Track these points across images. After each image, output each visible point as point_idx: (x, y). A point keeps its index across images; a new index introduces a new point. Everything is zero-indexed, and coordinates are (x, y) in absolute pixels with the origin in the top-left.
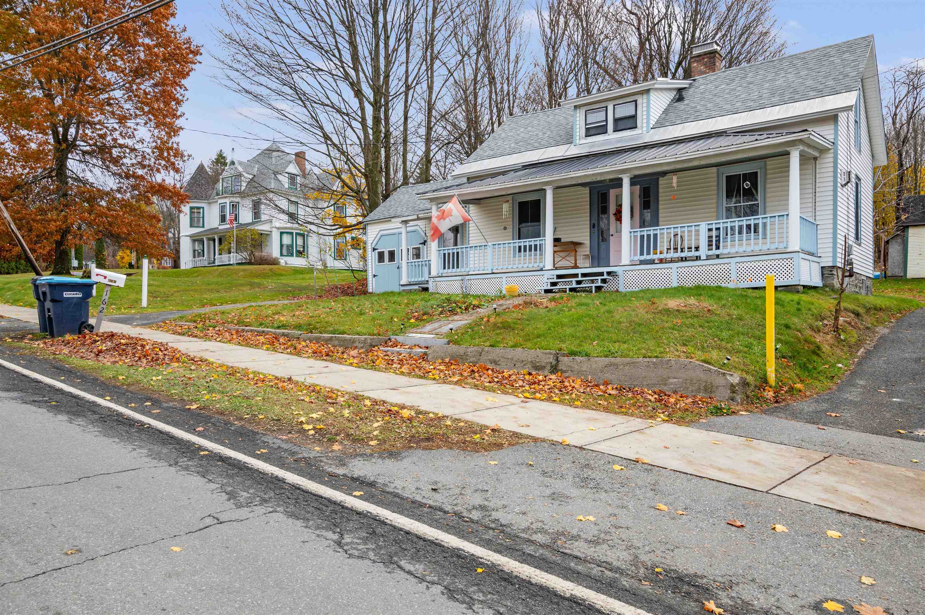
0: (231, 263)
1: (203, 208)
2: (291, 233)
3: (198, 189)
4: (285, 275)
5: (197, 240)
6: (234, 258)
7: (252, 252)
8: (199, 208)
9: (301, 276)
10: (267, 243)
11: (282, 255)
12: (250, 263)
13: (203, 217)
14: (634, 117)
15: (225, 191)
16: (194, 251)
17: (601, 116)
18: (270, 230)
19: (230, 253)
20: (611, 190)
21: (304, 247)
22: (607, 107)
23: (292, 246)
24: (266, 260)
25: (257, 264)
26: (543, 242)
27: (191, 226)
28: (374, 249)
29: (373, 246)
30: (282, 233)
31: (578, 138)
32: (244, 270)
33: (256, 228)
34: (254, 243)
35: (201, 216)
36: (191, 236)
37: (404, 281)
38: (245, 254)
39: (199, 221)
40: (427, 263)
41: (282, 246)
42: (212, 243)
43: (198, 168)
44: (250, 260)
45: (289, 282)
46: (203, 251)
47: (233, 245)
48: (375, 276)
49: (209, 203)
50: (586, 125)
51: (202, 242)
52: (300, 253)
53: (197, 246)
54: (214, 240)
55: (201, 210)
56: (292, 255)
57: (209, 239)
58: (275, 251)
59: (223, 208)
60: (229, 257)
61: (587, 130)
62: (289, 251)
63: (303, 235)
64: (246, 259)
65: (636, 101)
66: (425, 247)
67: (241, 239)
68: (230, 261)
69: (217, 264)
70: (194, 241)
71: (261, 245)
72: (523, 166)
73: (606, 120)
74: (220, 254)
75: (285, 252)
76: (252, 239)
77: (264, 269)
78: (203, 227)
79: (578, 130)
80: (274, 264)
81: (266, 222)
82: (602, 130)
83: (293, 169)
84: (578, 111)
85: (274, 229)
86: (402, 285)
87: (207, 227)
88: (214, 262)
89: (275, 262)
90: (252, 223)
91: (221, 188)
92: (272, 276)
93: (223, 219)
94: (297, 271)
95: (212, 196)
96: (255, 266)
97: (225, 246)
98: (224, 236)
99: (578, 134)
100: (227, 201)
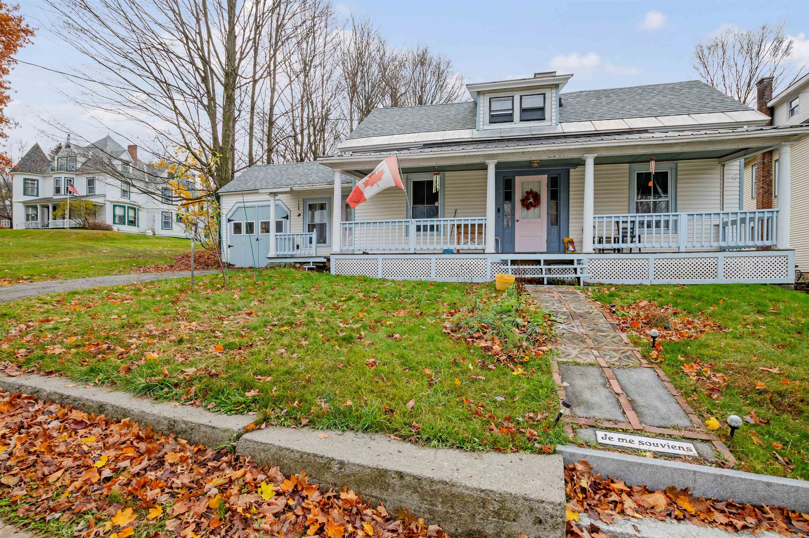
0: (65, 227)
1: (38, 180)
2: (124, 207)
3: (33, 164)
4: (119, 240)
5: (32, 207)
6: (67, 223)
7: (86, 219)
8: (34, 180)
9: (134, 241)
10: (101, 213)
11: (114, 223)
12: (84, 228)
13: (38, 188)
14: (542, 109)
15: (60, 169)
16: (28, 215)
17: (507, 105)
18: (103, 202)
19: (64, 218)
20: (516, 177)
21: (135, 218)
22: (513, 97)
23: (124, 216)
24: (99, 226)
25: (90, 229)
26: (483, 222)
27: (25, 194)
28: (229, 220)
29: (229, 216)
30: (115, 206)
31: (481, 123)
32: (76, 233)
33: (91, 200)
34: (88, 212)
35: (36, 186)
36: (24, 203)
37: (272, 253)
38: (79, 221)
39: (33, 191)
40: (291, 237)
41: (114, 216)
42: (46, 210)
43: (33, 147)
44: (84, 225)
45: (123, 245)
46: (37, 215)
47: (67, 212)
48: (229, 246)
49: (44, 177)
50: (490, 111)
51: (35, 208)
52: (132, 223)
53: (30, 211)
54: (48, 208)
55: (36, 182)
56: (124, 223)
57: (43, 206)
58: (109, 220)
59: (57, 181)
60: (63, 222)
61: (492, 116)
62: (122, 220)
63: (135, 209)
64: (80, 224)
65: (544, 94)
66: (288, 221)
67: (75, 207)
68: (64, 225)
69: (50, 227)
70: (27, 207)
71: (95, 214)
72: (425, 145)
73: (513, 109)
74: (54, 219)
75: (117, 221)
76: (87, 209)
77: (98, 234)
78: (38, 195)
79: (482, 116)
80: (107, 230)
81: (100, 196)
82: (508, 118)
83: (126, 157)
84: (482, 97)
85: (107, 202)
86: (269, 258)
87: (40, 197)
88: (48, 226)
89: (108, 228)
90: (87, 196)
91: (56, 165)
92: (106, 240)
93: (58, 190)
94: (130, 237)
95: (48, 171)
96: (89, 231)
97: (59, 212)
98: (58, 205)
99: (482, 119)
100: (63, 176)
